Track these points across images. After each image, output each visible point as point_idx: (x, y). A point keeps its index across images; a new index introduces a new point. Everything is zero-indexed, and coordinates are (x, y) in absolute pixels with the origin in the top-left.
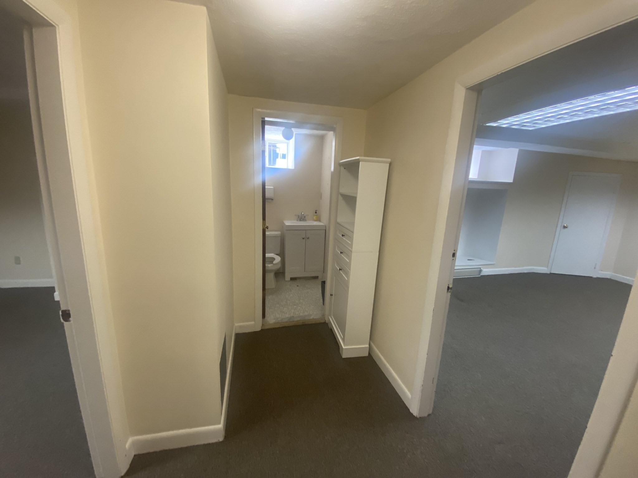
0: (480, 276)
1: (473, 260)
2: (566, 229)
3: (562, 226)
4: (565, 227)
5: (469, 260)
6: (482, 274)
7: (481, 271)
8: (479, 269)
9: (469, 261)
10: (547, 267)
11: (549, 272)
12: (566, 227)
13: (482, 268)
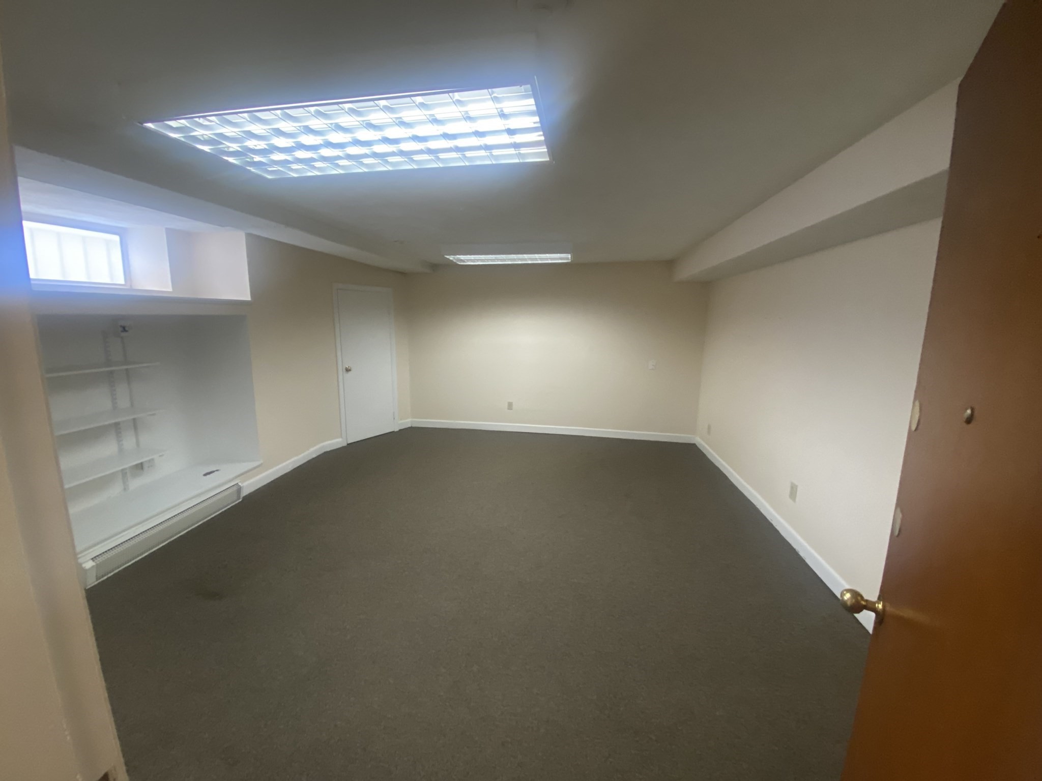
0: (240, 500)
1: (217, 470)
2: (350, 373)
3: (344, 370)
4: (348, 370)
5: (205, 475)
6: (245, 493)
7: (239, 490)
8: (235, 488)
9: (208, 476)
10: (342, 437)
11: (345, 444)
12: (350, 370)
13: (240, 484)
